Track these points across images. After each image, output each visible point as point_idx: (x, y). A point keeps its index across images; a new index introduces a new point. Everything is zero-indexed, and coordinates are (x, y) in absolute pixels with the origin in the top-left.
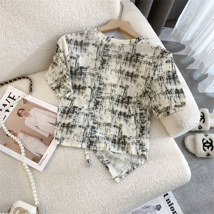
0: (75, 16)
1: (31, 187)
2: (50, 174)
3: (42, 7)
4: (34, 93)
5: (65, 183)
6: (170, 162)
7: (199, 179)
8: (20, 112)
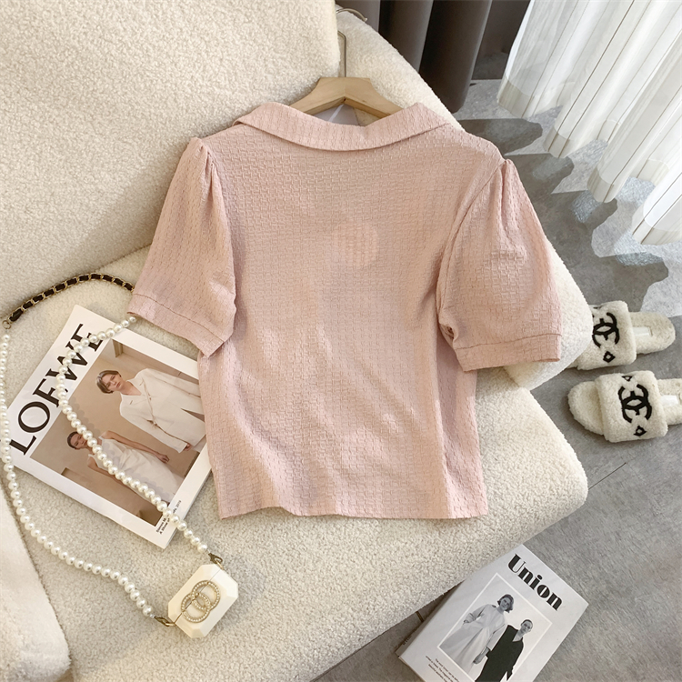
0: (219, 87)
3: (130, 75)
5: (246, 541)
6: (527, 454)
7: (623, 503)
8: (107, 379)
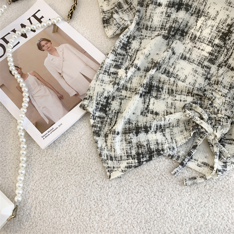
1: (18, 168)
2: (56, 158)
4: (75, 21)
8: (43, 43)
